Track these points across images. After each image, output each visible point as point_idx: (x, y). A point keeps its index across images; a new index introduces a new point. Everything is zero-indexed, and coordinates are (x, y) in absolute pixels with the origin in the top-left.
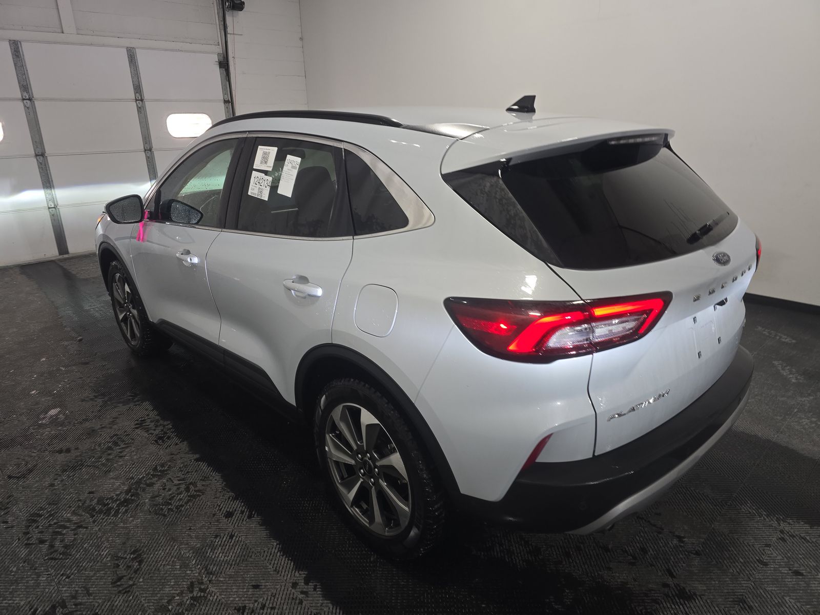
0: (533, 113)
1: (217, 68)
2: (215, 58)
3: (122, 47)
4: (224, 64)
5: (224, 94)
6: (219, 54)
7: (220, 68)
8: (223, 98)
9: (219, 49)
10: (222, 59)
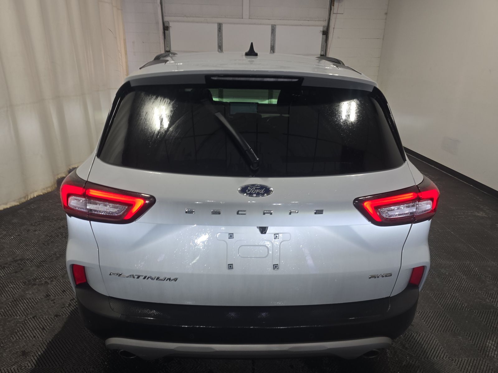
0: (256, 57)
1: (321, 35)
2: (321, 29)
3: (269, 25)
4: (326, 33)
5: (322, 50)
6: (324, 27)
7: (323, 35)
8: (320, 53)
9: (325, 24)
10: (325, 29)
